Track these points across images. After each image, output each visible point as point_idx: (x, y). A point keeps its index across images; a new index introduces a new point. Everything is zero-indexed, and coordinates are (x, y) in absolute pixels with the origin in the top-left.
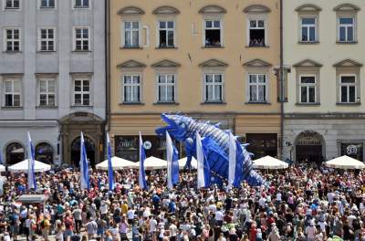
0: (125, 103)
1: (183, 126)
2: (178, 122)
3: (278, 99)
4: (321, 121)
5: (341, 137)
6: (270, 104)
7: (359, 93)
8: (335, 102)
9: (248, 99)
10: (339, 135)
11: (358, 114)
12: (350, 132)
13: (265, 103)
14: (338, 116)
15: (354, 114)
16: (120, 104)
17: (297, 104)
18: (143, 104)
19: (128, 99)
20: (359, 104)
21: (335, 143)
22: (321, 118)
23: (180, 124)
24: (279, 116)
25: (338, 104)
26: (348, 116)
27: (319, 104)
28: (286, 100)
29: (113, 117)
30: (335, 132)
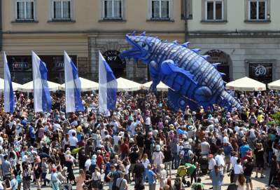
0: (18, 21)
1: (146, 48)
2: (140, 44)
3: (182, 16)
4: (228, 40)
5: (250, 57)
6: (173, 21)
7: (269, 10)
8: (244, 19)
9: (150, 16)
10: (246, 55)
11: (267, 32)
12: (258, 51)
13: (168, 20)
14: (246, 34)
15: (263, 32)
16: (12, 22)
17: (203, 21)
18: (37, 22)
19: (21, 16)
20: (269, 21)
21: (242, 64)
22: (228, 37)
23: (144, 46)
24: (183, 35)
25: (246, 21)
26: (256, 35)
27: (226, 21)
28: (191, 17)
29: (4, 35)
30: (243, 52)
